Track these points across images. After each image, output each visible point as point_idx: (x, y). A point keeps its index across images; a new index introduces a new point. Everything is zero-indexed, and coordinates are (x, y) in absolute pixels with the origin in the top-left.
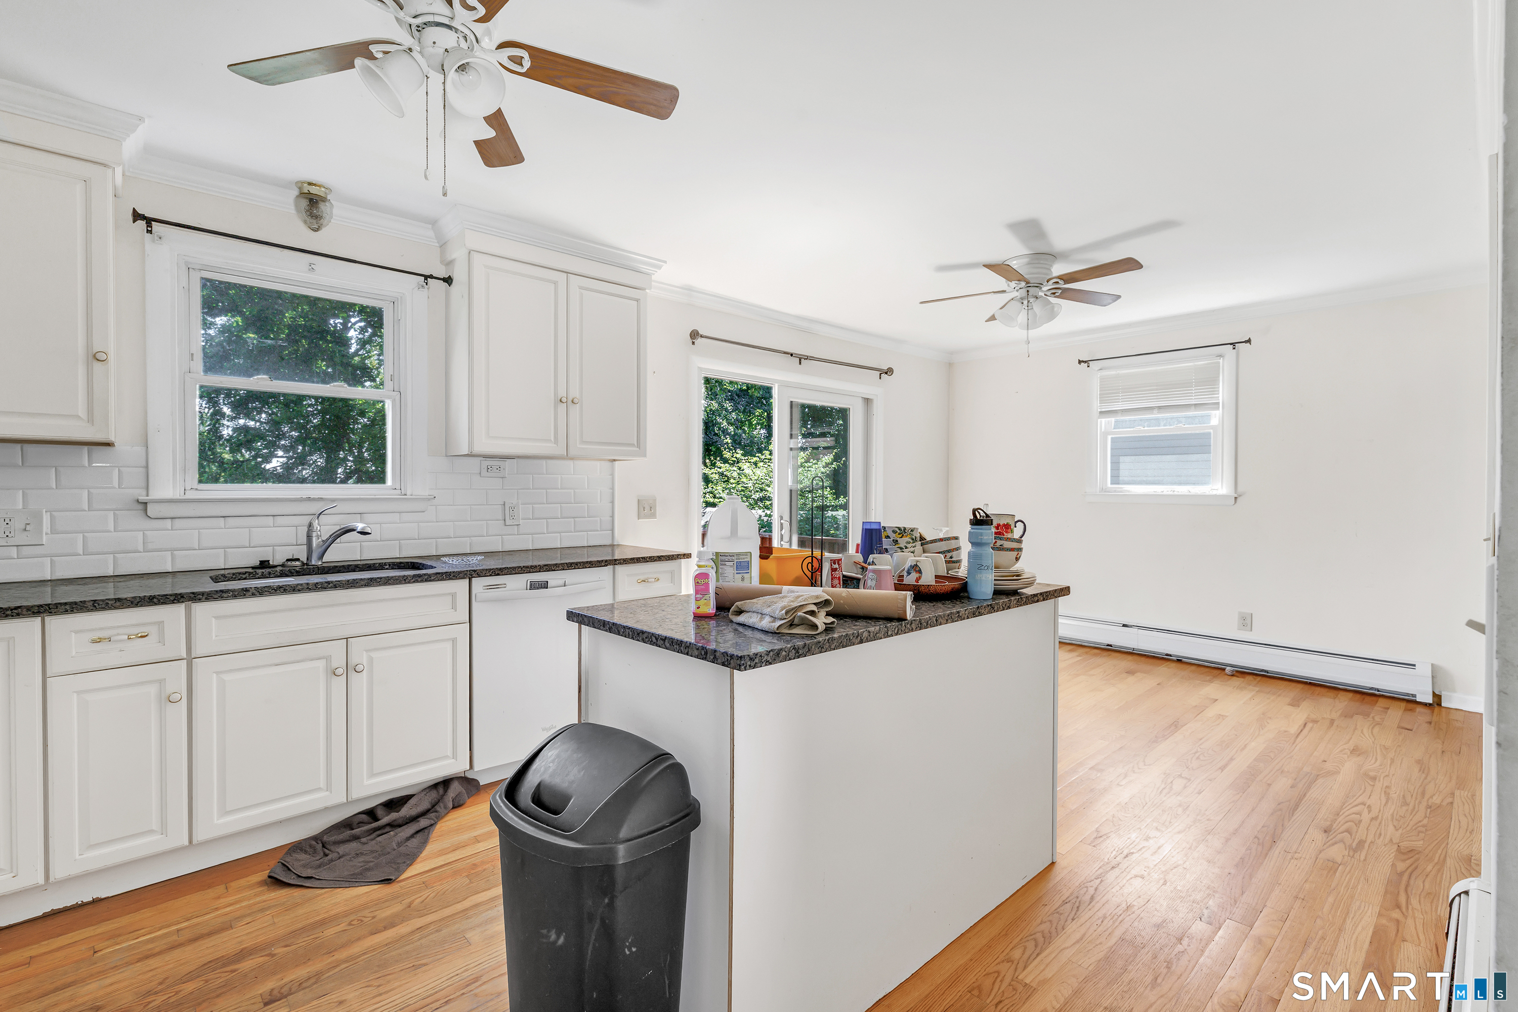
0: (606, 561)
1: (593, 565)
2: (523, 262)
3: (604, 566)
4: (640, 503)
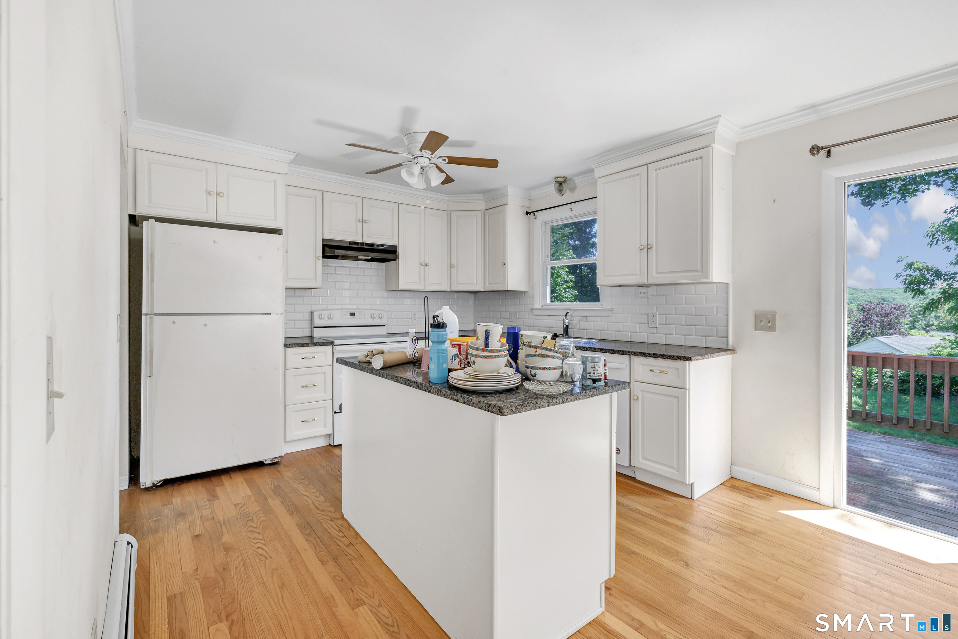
0: (623, 351)
1: (614, 352)
2: (622, 171)
3: (621, 354)
4: (756, 316)
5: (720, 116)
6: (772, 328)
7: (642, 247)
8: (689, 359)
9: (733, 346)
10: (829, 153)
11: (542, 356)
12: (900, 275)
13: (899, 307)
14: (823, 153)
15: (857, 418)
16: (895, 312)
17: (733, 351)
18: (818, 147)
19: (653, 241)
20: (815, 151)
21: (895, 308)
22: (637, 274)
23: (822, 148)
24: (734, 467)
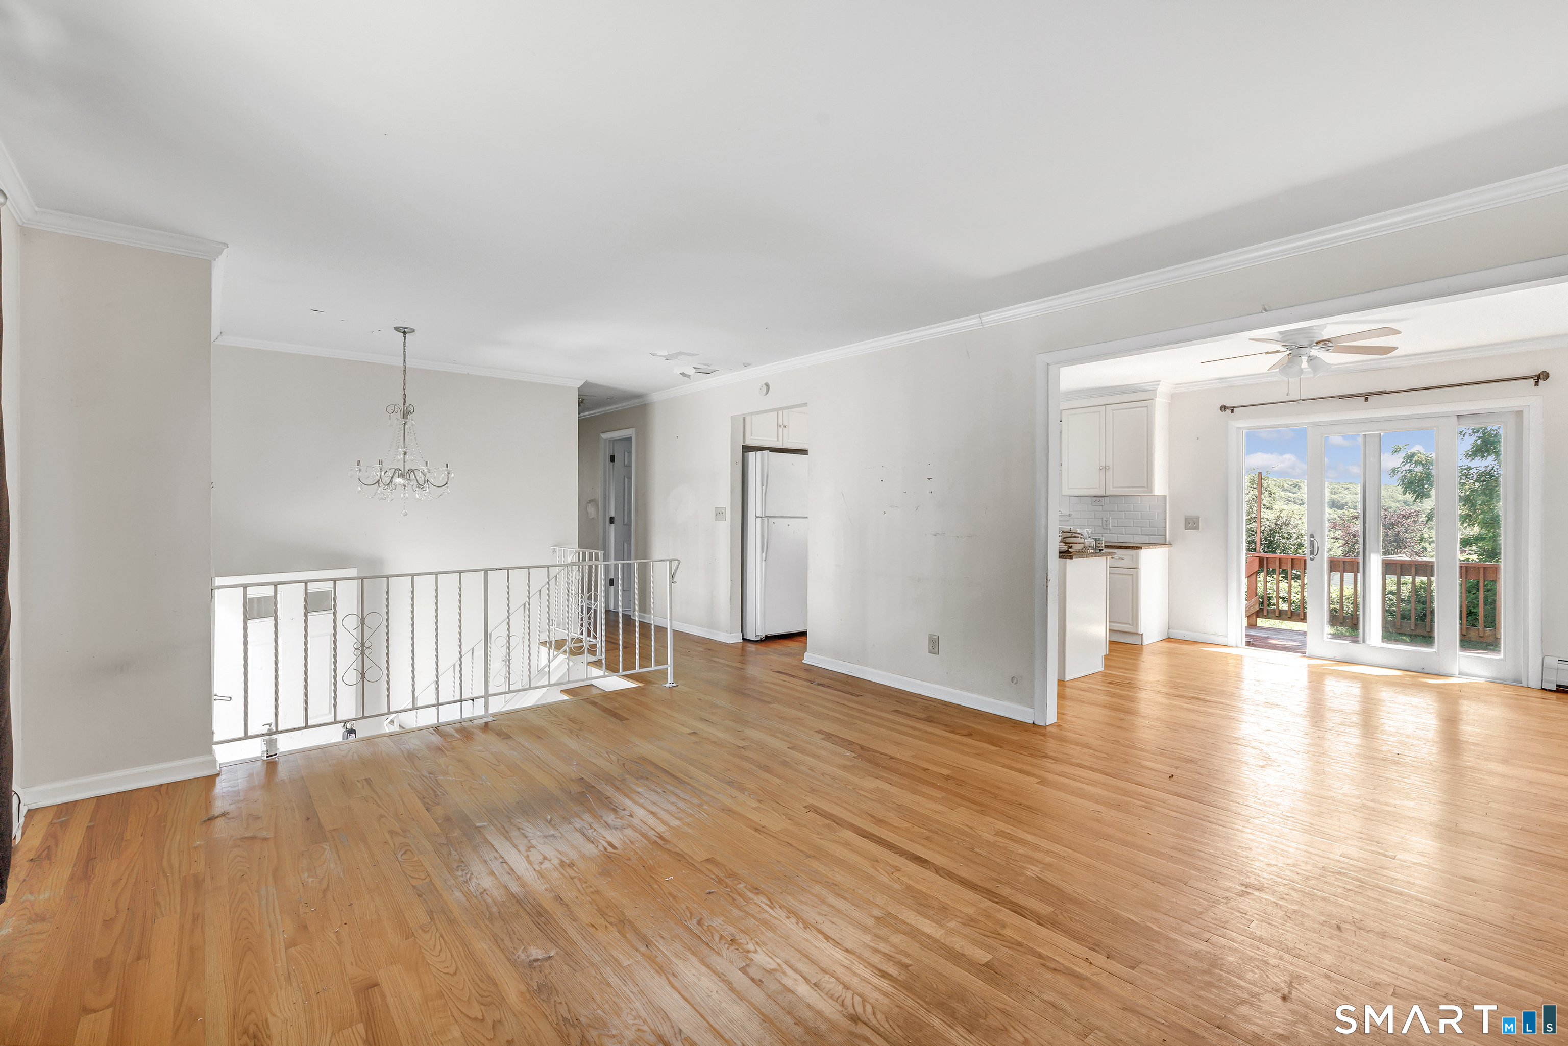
2: (1084, 407)
4: (1186, 520)
5: (1160, 381)
6: (1197, 528)
7: (1101, 468)
8: (1141, 548)
9: (1169, 542)
10: (1232, 411)
11: (1075, 537)
12: (1398, 471)
13: (1410, 514)
14: (1229, 411)
15: (1284, 616)
16: (1404, 521)
17: (1170, 544)
18: (1225, 406)
19: (1110, 463)
20: (1223, 409)
21: (1404, 516)
22: (1096, 488)
23: (1228, 408)
24: (1170, 630)
